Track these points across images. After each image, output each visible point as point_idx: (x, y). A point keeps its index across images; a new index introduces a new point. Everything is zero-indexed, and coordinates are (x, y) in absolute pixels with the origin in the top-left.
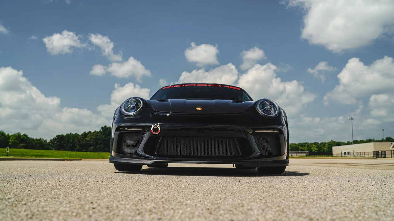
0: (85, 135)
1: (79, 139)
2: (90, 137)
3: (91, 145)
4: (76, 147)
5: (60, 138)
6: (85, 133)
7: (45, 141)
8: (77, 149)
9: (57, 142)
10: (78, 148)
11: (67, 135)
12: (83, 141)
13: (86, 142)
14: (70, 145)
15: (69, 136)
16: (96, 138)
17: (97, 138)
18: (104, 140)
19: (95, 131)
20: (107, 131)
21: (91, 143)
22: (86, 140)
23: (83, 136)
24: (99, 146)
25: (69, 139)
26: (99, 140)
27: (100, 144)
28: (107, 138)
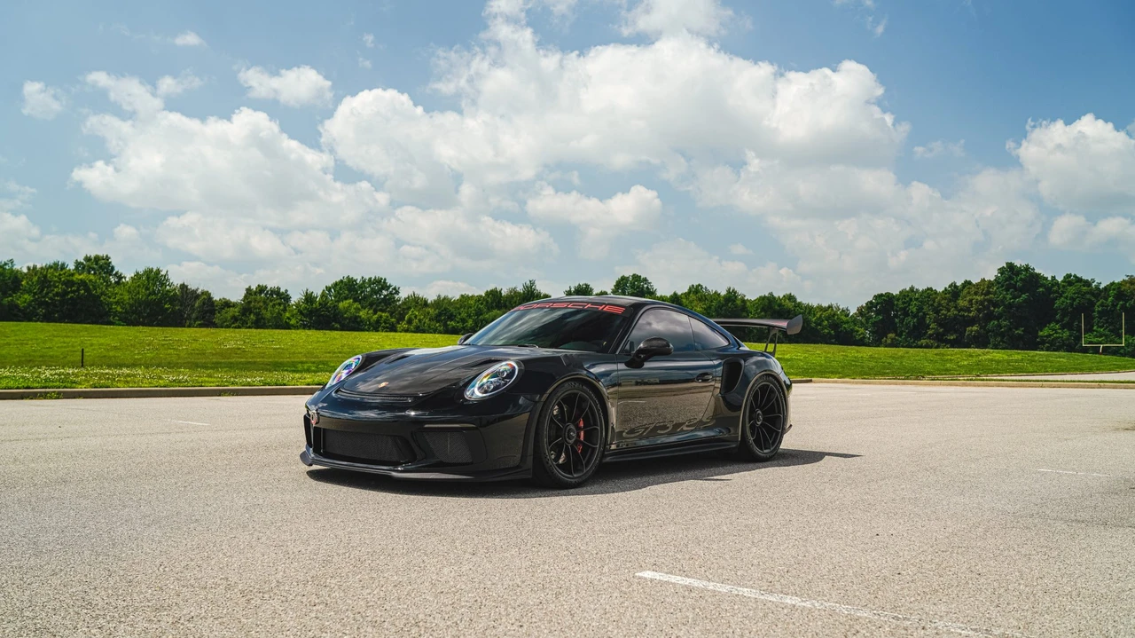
0: (954, 292)
1: (936, 304)
2: (968, 298)
3: (972, 322)
4: (928, 327)
5: (884, 303)
6: (953, 285)
7: (845, 312)
8: (930, 332)
9: (878, 313)
10: (932, 329)
11: (903, 294)
12: (949, 311)
13: (956, 312)
14: (912, 321)
15: (908, 295)
16: (985, 300)
17: (990, 301)
18: (1010, 306)
19: (983, 280)
20: (1016, 278)
21: (971, 315)
22: (956, 307)
23: (947, 295)
24: (996, 322)
25: (909, 305)
26: (996, 305)
27: (998, 318)
28: (1020, 300)
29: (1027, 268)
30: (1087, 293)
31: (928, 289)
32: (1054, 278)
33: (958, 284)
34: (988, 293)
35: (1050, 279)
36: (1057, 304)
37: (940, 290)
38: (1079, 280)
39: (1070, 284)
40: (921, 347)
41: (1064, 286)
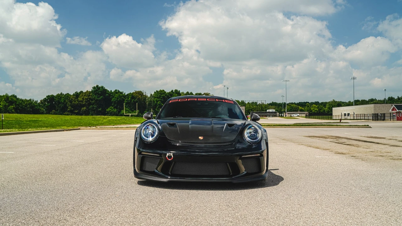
0: (77, 95)
1: (70, 99)
2: (82, 97)
3: (84, 106)
4: (68, 108)
5: (50, 99)
6: (76, 93)
7: (36, 102)
9: (48, 103)
10: (69, 108)
11: (58, 95)
12: (75, 102)
13: (78, 102)
14: (62, 105)
15: (60, 96)
16: (88, 98)
17: (90, 99)
18: (97, 100)
19: (87, 91)
20: (99, 91)
21: (83, 103)
22: (78, 101)
23: (74, 96)
24: (92, 106)
25: (60, 99)
26: (92, 100)
27: (93, 104)
28: (100, 98)
29: (102, 87)
30: (122, 96)
31: (67, 94)
32: (111, 91)
33: (78, 92)
34: (89, 96)
35: (110, 91)
36: (113, 100)
37: (72, 94)
38: (119, 92)
39: (117, 93)
40: (65, 115)
41: (114, 94)
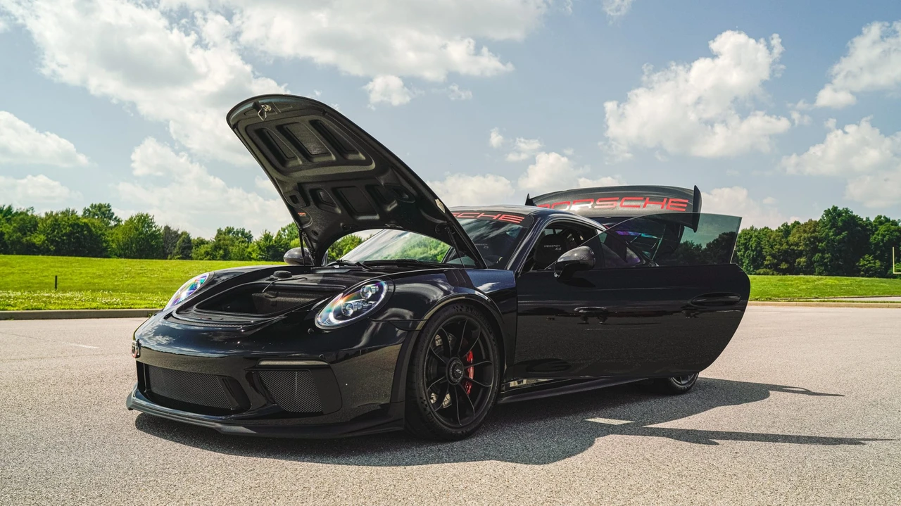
0: (786, 231)
1: (771, 240)
2: (798, 235)
3: (800, 254)
4: (764, 258)
6: (786, 225)
8: (766, 263)
10: (768, 260)
11: (745, 232)
12: (781, 245)
13: (787, 247)
14: (751, 254)
15: (748, 234)
16: (811, 237)
17: (815, 238)
18: (832, 242)
19: (810, 220)
20: (839, 220)
21: (799, 249)
22: (787, 243)
23: (780, 233)
24: (820, 255)
25: (749, 241)
26: (821, 241)
27: (823, 251)
28: (841, 237)
29: (847, 211)
30: (895, 231)
31: (765, 228)
32: (868, 219)
33: (789, 224)
34: (814, 231)
35: (864, 220)
36: (872, 239)
37: (774, 228)
38: (887, 220)
39: (881, 223)
40: (759, 274)
41: (875, 225)
